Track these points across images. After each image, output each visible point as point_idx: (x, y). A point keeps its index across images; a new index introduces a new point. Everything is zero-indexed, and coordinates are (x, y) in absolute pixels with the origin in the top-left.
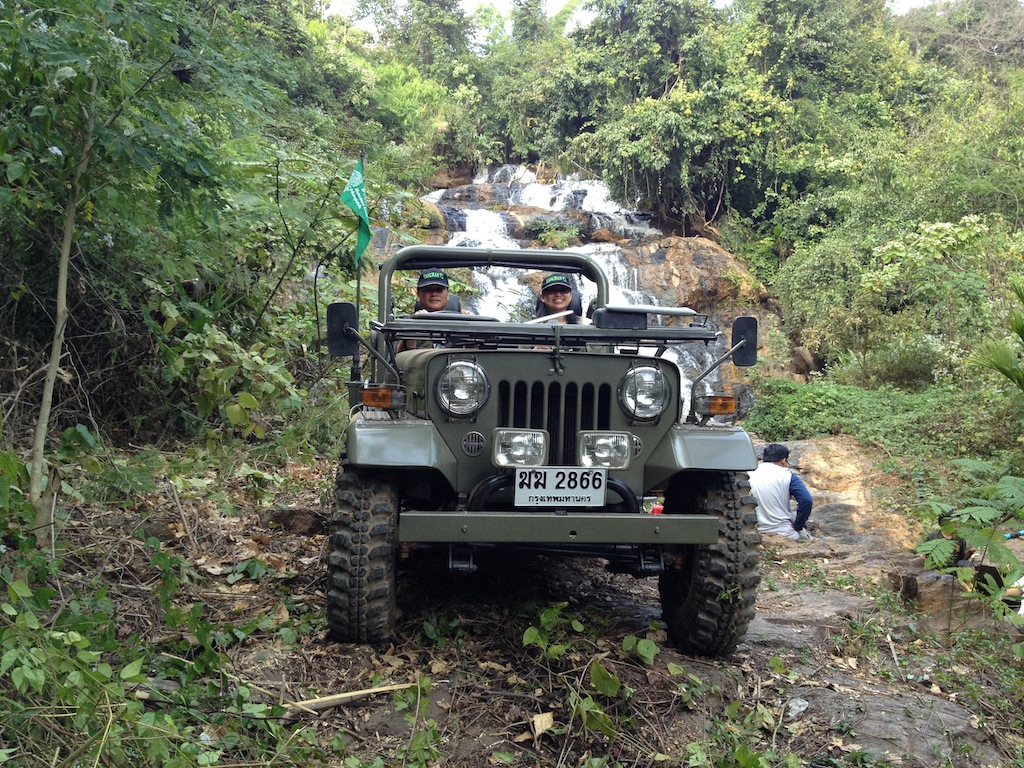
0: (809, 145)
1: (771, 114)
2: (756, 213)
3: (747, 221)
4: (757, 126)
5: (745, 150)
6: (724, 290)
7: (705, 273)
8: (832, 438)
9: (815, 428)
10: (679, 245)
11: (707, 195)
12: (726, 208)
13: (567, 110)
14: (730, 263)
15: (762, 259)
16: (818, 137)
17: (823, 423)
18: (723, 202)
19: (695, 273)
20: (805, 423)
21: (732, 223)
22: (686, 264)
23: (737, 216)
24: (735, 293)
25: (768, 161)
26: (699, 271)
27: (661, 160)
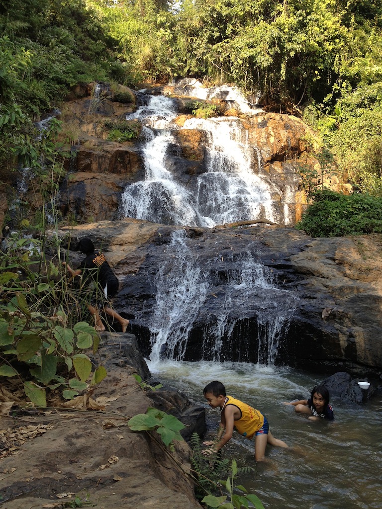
0: (361, 58)
1: (338, 37)
2: (326, 100)
3: (320, 105)
4: (330, 45)
5: (321, 60)
6: (302, 147)
7: (291, 136)
8: (365, 236)
9: (351, 227)
10: (276, 117)
11: (296, 86)
12: (307, 97)
13: (213, 32)
14: (307, 131)
15: (328, 130)
16: (367, 54)
17: (358, 223)
18: (306, 93)
19: (284, 134)
20: (344, 223)
22: (279, 129)
23: (314, 102)
24: (308, 150)
25: (335, 68)
26: (286, 134)
27: (268, 60)
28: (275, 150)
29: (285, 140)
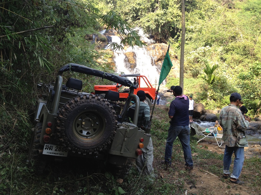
1: (178, 16)
2: (175, 38)
4: (175, 18)
10: (158, 45)
12: (169, 36)
13: (134, 14)
15: (176, 48)
21: (170, 40)
22: (160, 49)
25: (178, 26)
26: (162, 51)
27: (154, 27)
28: (159, 57)
29: (161, 54)
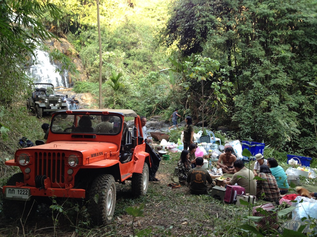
2: (76, 33)
3: (73, 35)
5: (72, 17)
6: (69, 53)
7: (64, 49)
8: (87, 93)
9: (84, 91)
11: (64, 28)
12: (68, 31)
14: (69, 46)
15: (77, 45)
17: (86, 90)
18: (67, 29)
19: (61, 48)
21: (70, 35)
22: (59, 46)
23: (71, 33)
24: (71, 54)
25: (78, 21)
27: (52, 19)
29: (62, 51)
